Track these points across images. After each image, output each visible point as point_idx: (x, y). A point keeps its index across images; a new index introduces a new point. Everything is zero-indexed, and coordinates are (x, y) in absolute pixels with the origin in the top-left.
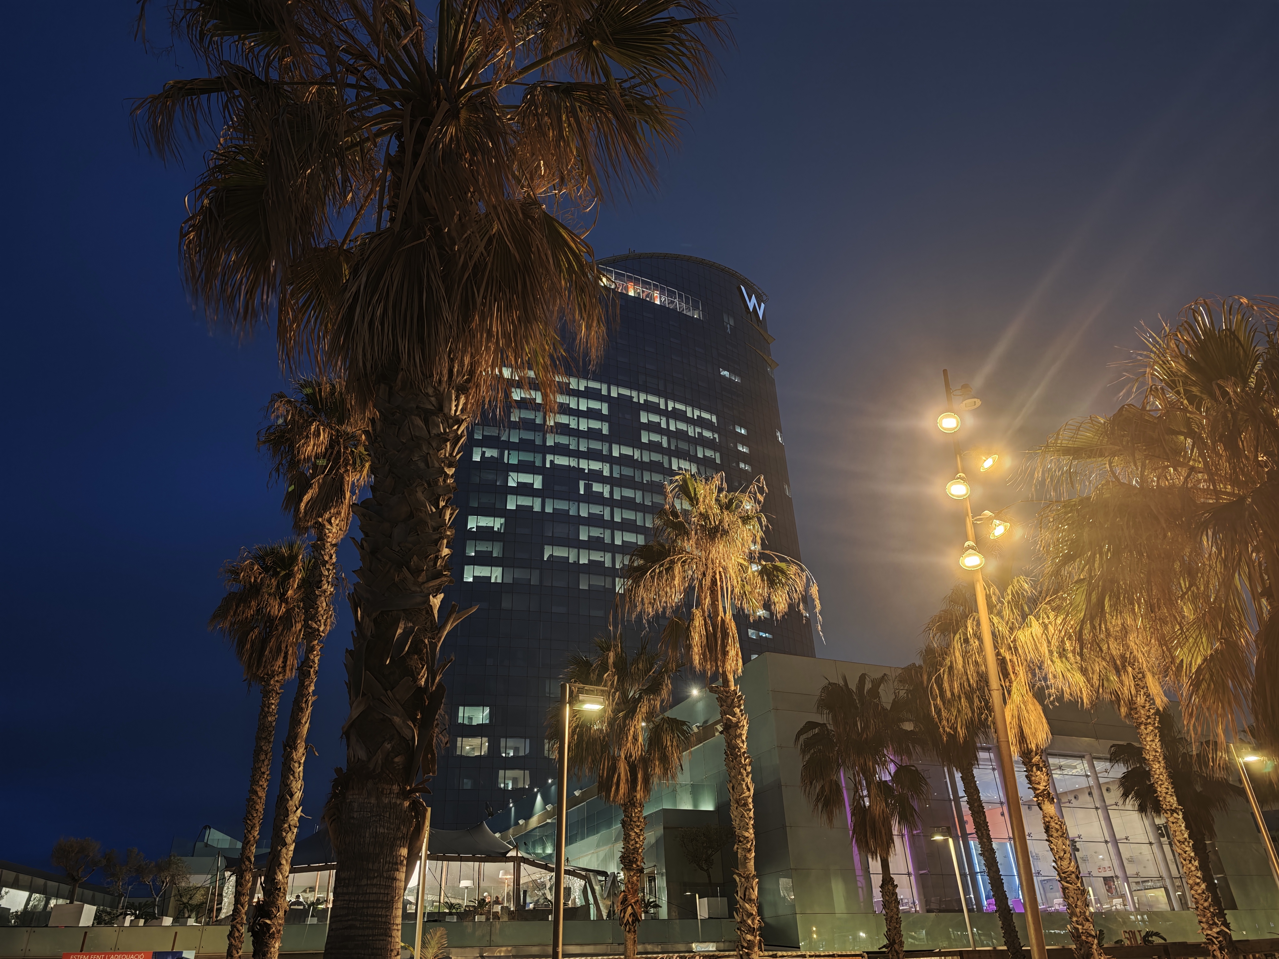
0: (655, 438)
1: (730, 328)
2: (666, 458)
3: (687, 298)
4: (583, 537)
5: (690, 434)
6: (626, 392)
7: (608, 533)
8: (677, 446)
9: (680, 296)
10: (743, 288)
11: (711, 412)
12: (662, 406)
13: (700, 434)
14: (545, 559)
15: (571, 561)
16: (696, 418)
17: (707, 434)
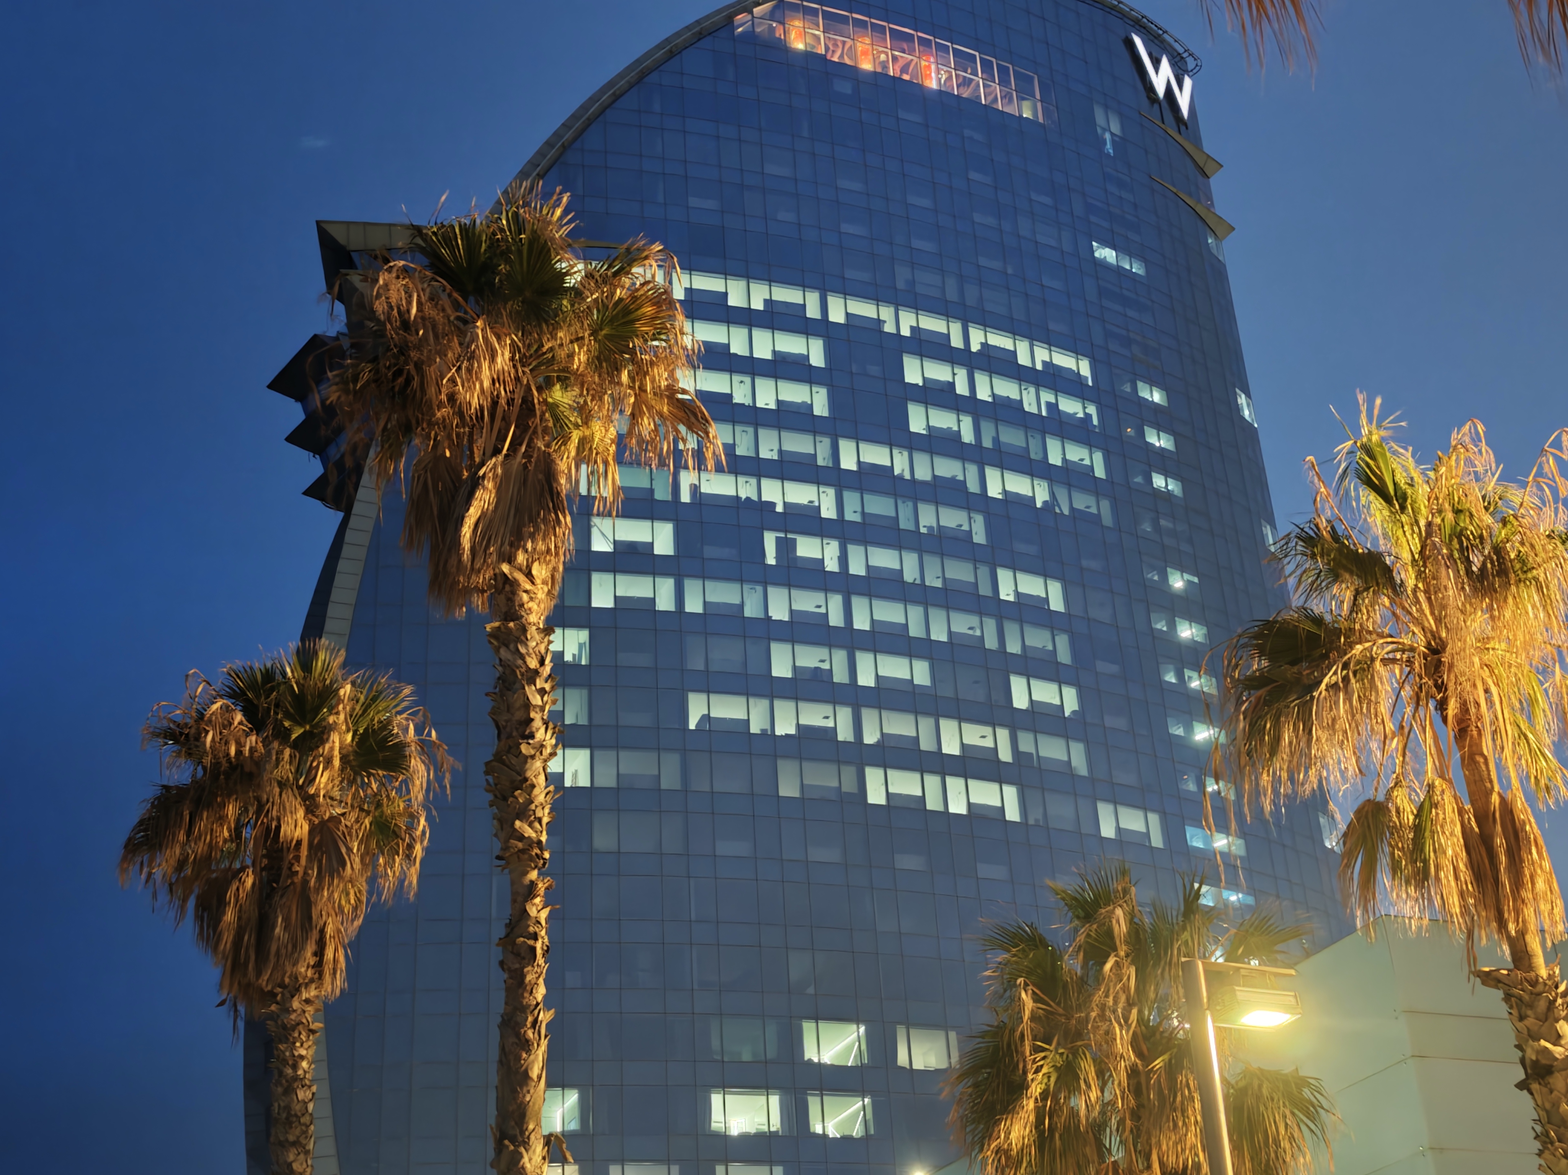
0: (943, 420)
1: (1113, 142)
2: (972, 470)
3: (1003, 71)
4: (781, 668)
5: (1027, 408)
6: (865, 309)
7: (840, 657)
8: (996, 440)
9: (987, 66)
10: (1138, 41)
11: (1076, 350)
12: (957, 342)
13: (1053, 407)
14: (692, 726)
15: (755, 729)
16: (1039, 367)
17: (1070, 406)
